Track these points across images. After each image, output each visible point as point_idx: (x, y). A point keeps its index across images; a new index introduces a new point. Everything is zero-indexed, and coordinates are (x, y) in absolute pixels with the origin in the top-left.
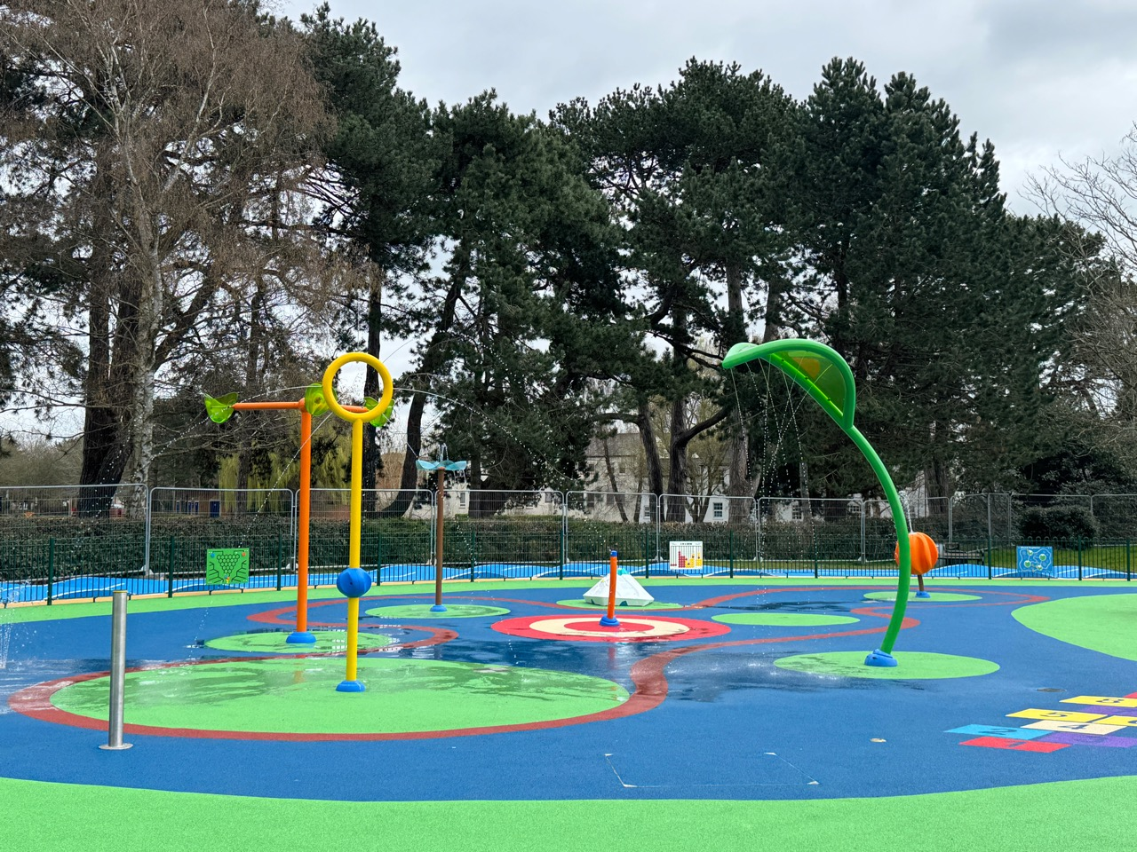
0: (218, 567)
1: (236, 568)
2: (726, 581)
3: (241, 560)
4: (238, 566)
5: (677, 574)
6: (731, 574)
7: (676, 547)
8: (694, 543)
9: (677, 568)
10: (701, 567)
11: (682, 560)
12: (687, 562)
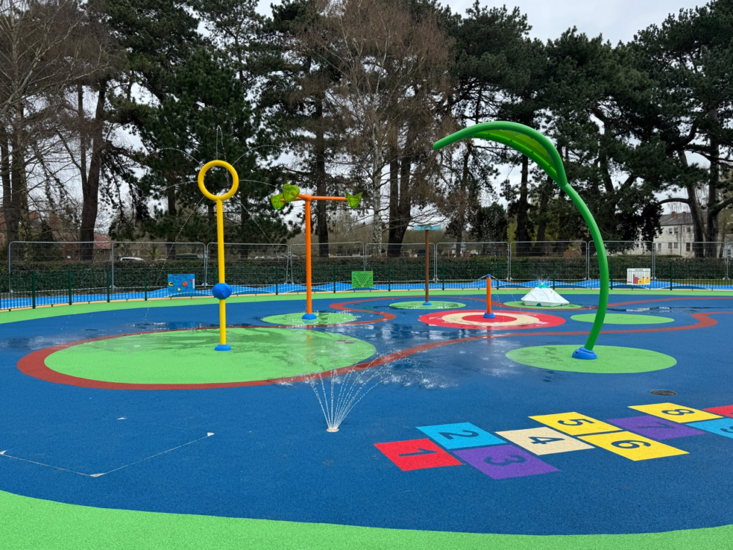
0: (357, 280)
1: (367, 280)
2: (668, 292)
3: (368, 277)
4: (368, 279)
5: (632, 287)
6: (671, 288)
7: (631, 272)
8: (644, 269)
9: (632, 284)
10: (649, 284)
11: (636, 279)
12: (639, 281)
